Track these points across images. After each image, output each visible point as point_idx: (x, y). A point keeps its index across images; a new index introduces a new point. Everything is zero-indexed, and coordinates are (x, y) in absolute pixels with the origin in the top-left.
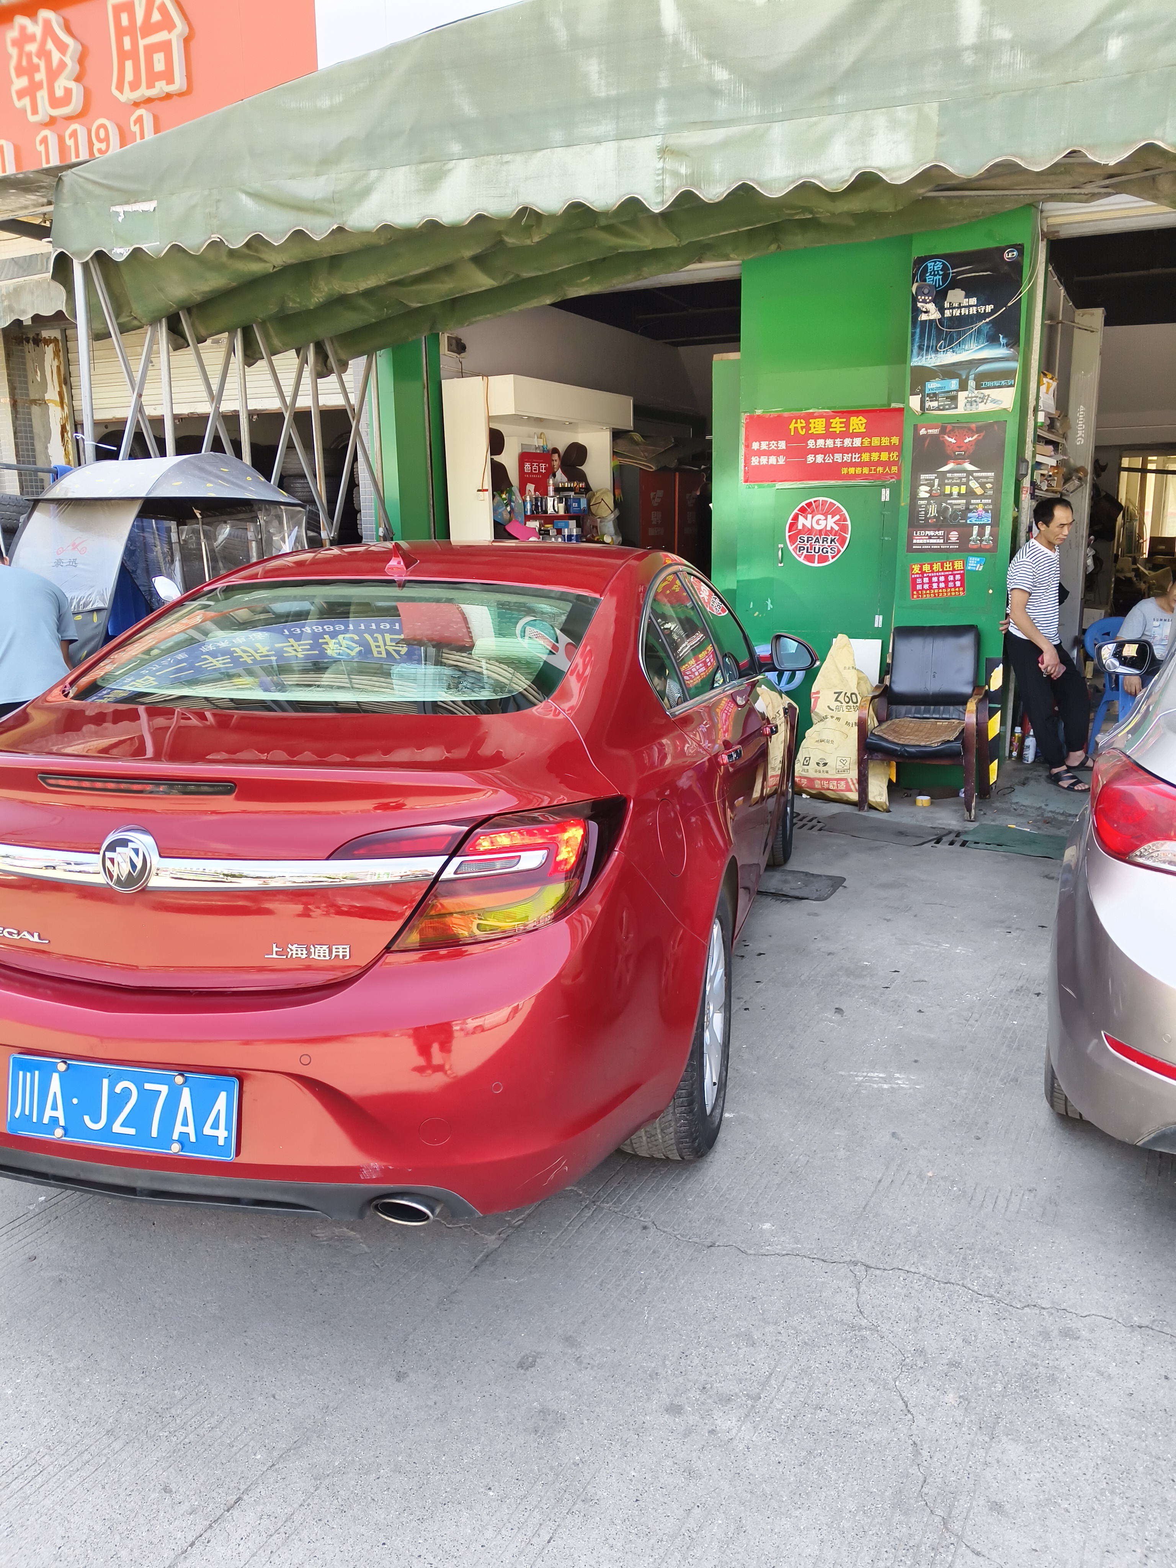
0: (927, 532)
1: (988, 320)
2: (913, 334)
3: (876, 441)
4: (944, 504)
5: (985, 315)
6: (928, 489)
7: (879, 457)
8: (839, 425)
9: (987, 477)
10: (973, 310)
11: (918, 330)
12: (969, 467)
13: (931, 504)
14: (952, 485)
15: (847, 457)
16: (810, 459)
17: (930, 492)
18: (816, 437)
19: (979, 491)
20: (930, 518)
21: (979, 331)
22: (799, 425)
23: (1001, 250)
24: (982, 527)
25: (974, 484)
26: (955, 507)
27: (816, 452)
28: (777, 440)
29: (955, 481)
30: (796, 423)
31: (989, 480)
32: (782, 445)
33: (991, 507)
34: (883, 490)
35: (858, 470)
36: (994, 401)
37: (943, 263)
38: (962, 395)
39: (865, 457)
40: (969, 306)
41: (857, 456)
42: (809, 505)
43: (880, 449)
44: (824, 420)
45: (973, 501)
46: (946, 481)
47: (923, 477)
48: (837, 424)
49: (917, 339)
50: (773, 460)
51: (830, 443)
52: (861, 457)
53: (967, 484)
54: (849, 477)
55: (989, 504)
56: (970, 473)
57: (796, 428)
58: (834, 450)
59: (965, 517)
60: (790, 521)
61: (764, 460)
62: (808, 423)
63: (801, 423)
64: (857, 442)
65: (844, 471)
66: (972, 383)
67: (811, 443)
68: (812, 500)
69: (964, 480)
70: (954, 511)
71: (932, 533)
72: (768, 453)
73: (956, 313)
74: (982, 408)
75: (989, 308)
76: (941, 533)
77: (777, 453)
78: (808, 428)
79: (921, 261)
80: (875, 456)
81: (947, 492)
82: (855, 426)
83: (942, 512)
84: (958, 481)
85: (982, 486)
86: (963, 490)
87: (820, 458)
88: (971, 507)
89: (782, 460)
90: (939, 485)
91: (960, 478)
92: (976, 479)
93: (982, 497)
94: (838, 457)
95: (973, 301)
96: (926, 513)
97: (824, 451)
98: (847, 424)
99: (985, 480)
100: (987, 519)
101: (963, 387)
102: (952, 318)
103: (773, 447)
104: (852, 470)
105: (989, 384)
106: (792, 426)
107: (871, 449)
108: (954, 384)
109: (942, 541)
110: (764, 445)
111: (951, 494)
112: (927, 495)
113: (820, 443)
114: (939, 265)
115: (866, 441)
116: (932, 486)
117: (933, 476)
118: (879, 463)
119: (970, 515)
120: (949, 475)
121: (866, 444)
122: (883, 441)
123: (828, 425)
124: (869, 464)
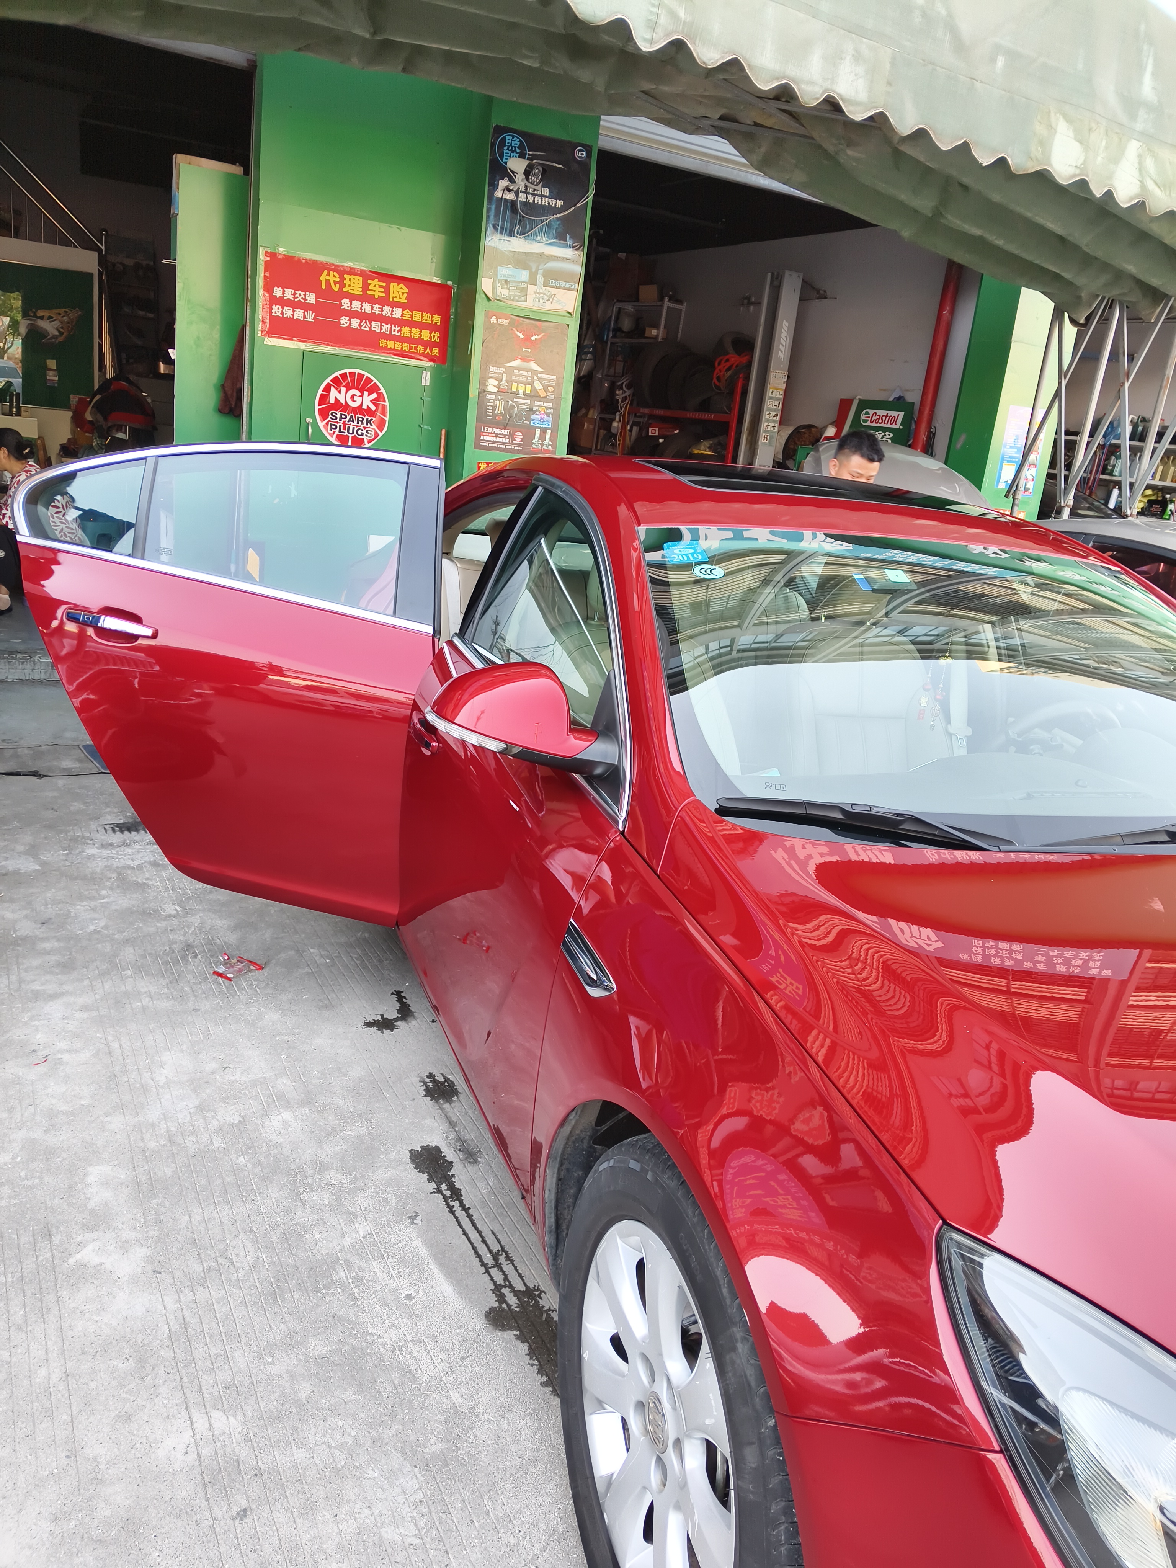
0: (494, 430)
1: (558, 215)
2: (488, 210)
3: (417, 316)
4: (511, 402)
5: (555, 211)
6: (496, 383)
7: (420, 334)
8: (377, 289)
9: (550, 380)
10: (545, 202)
11: (493, 207)
12: (534, 366)
13: (498, 400)
14: (518, 383)
15: (386, 328)
16: (344, 321)
17: (498, 386)
18: (352, 297)
19: (542, 394)
20: (497, 414)
21: (549, 225)
22: (331, 279)
23: (574, 146)
24: (543, 431)
25: (538, 386)
26: (520, 406)
27: (352, 314)
28: (305, 291)
29: (521, 379)
30: (328, 275)
31: (551, 383)
32: (311, 298)
33: (552, 411)
34: (424, 372)
35: (398, 346)
36: (558, 301)
37: (520, 141)
38: (531, 289)
39: (406, 331)
40: (542, 196)
41: (397, 328)
42: (344, 376)
43: (421, 326)
44: (361, 278)
45: (537, 403)
46: (513, 378)
47: (492, 369)
48: (376, 288)
49: (492, 217)
50: (299, 314)
51: (367, 307)
52: (400, 330)
53: (531, 384)
54: (386, 350)
55: (551, 408)
56: (535, 373)
57: (328, 282)
58: (372, 317)
59: (528, 419)
60: (320, 392)
61: (288, 312)
62: (342, 279)
63: (334, 277)
64: (398, 313)
65: (383, 343)
66: (540, 279)
67: (345, 303)
68: (347, 371)
69: (530, 379)
70: (520, 410)
71: (498, 431)
72: (294, 304)
73: (531, 199)
74: (548, 306)
75: (560, 203)
76: (506, 432)
77: (305, 306)
78: (343, 285)
79: (500, 130)
80: (416, 333)
81: (514, 390)
82: (396, 294)
83: (508, 409)
84: (524, 380)
85: (545, 388)
86: (528, 392)
87: (355, 323)
88: (535, 409)
89: (310, 317)
90: (506, 381)
91: (527, 377)
92: (539, 379)
93: (545, 399)
94: (376, 326)
95: (546, 191)
96: (494, 410)
97: (361, 316)
98: (387, 290)
99: (547, 383)
100: (548, 423)
101: (533, 281)
102: (526, 204)
103: (300, 298)
104: (391, 344)
105: (555, 283)
106: (323, 278)
107: (412, 324)
108: (524, 275)
109: (507, 440)
110: (289, 294)
111: (518, 391)
112: (495, 390)
113: (356, 305)
114: (516, 142)
115: (407, 314)
116: (500, 380)
117: (500, 370)
118: (420, 342)
119: (533, 416)
120: (516, 372)
121: (407, 317)
122: (425, 318)
123: (365, 287)
124: (409, 340)
